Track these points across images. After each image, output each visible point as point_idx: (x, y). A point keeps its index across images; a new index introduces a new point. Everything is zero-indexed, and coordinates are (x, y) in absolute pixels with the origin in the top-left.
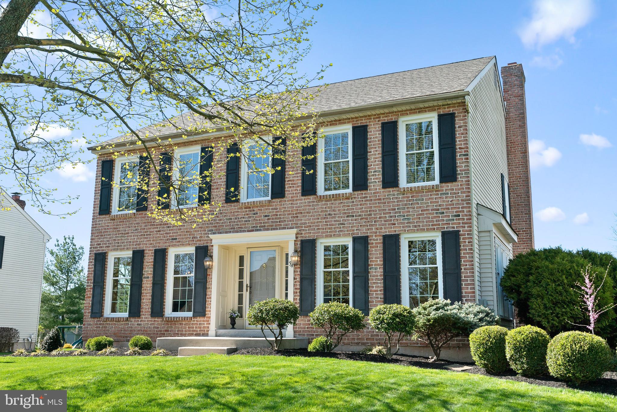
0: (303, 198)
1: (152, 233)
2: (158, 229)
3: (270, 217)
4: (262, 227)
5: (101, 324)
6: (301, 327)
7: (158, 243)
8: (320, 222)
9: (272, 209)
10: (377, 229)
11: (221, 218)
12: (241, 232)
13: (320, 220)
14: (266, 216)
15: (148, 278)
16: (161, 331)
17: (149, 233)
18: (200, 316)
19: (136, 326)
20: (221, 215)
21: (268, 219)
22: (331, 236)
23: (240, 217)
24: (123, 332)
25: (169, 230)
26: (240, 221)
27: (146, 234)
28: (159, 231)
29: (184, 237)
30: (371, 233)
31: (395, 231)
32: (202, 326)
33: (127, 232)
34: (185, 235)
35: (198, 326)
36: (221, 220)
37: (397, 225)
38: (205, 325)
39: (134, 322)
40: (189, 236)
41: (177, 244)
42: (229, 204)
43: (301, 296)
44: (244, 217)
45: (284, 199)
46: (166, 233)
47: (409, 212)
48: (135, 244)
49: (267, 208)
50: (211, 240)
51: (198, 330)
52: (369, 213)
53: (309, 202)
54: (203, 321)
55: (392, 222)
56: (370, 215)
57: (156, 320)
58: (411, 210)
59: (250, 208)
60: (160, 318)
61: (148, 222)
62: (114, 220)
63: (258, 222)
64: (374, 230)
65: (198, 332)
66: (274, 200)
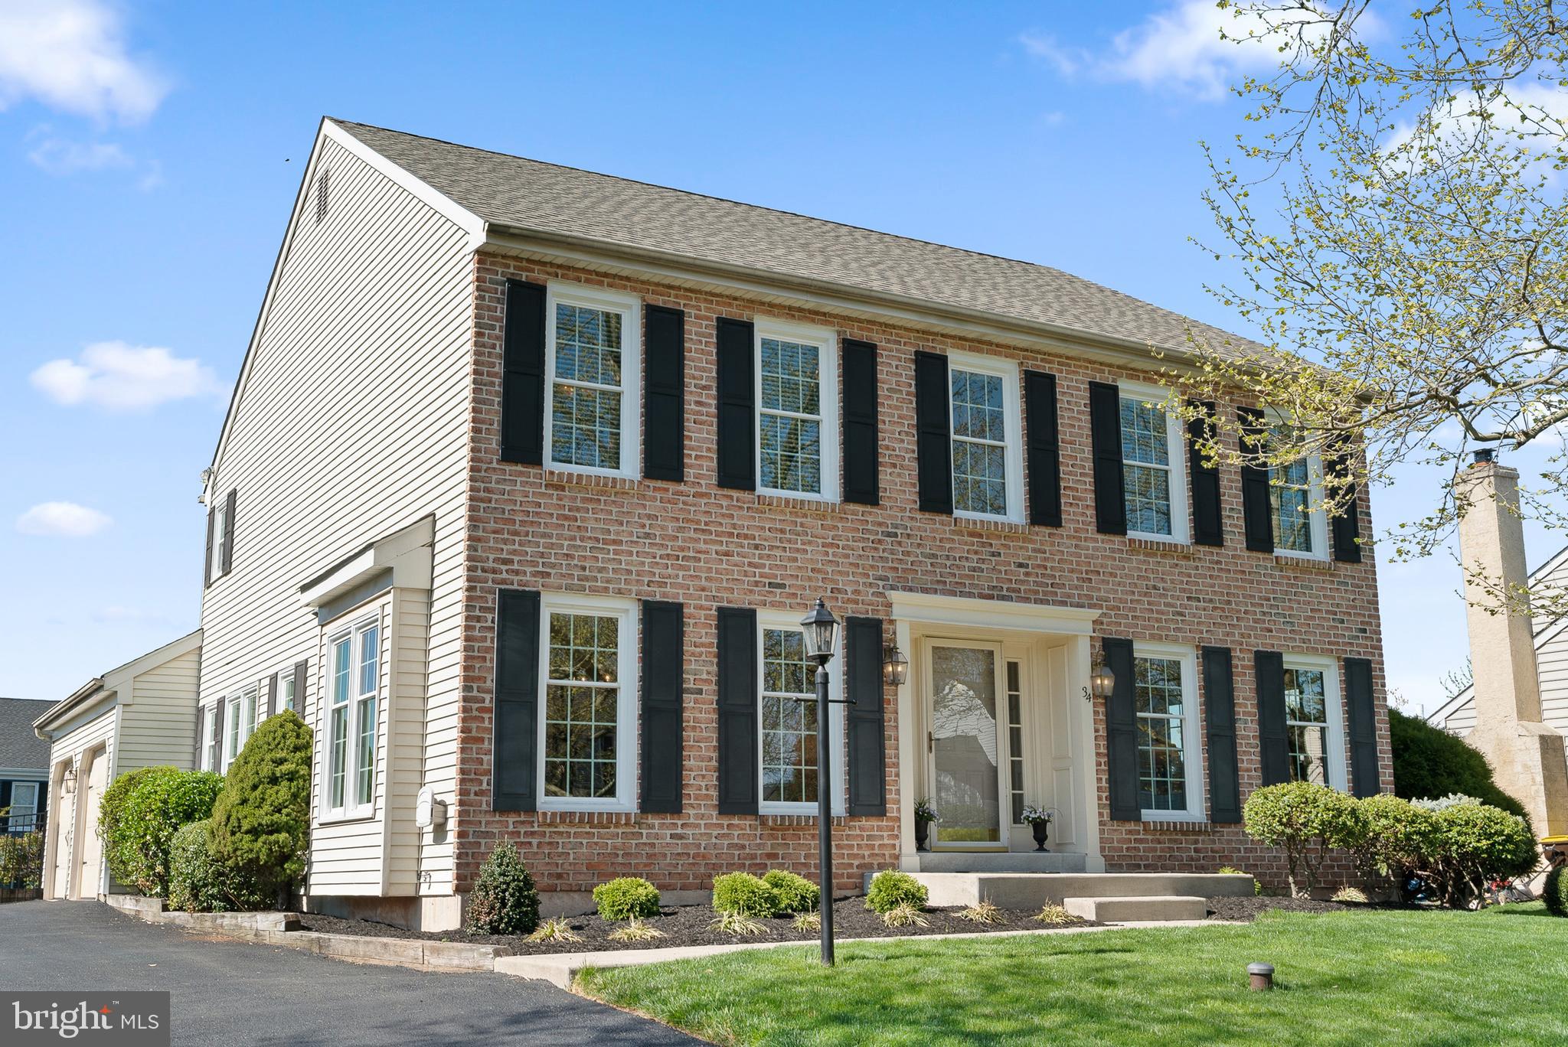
0: (1100, 537)
1: (702, 556)
2: (724, 548)
3: (1030, 570)
4: (1014, 590)
5: (533, 833)
6: (1114, 848)
7: (726, 589)
8: (1138, 601)
9: (1034, 550)
10: (1242, 635)
11: (909, 549)
12: (962, 594)
13: (1136, 597)
14: (1021, 565)
15: (700, 692)
16: (753, 857)
17: (691, 554)
18: (869, 815)
19: (668, 840)
20: (909, 541)
21: (1027, 574)
22: (1160, 638)
23: (957, 556)
24: (620, 860)
25: (761, 557)
26: (958, 567)
27: (681, 554)
28: (727, 554)
29: (807, 584)
30: (1232, 642)
31: (1273, 646)
32: (877, 843)
33: (612, 537)
34: (810, 579)
35: (865, 842)
36: (908, 554)
37: (1274, 633)
38: (886, 841)
39: (660, 828)
40: (821, 584)
41: (788, 601)
42: (927, 515)
43: (1111, 772)
44: (967, 558)
45: (1060, 531)
46: (750, 564)
47: (1292, 608)
48: (646, 580)
49: (1021, 544)
50: (890, 605)
51: (867, 853)
52: (1226, 598)
53: (1113, 550)
54: (880, 829)
55: (1267, 625)
56: (1229, 602)
57: (736, 821)
58: (1295, 606)
59: (981, 536)
60: (748, 817)
61: (688, 521)
62: (563, 489)
63: (1003, 576)
64: (1237, 638)
65: (867, 860)
66: (1037, 528)
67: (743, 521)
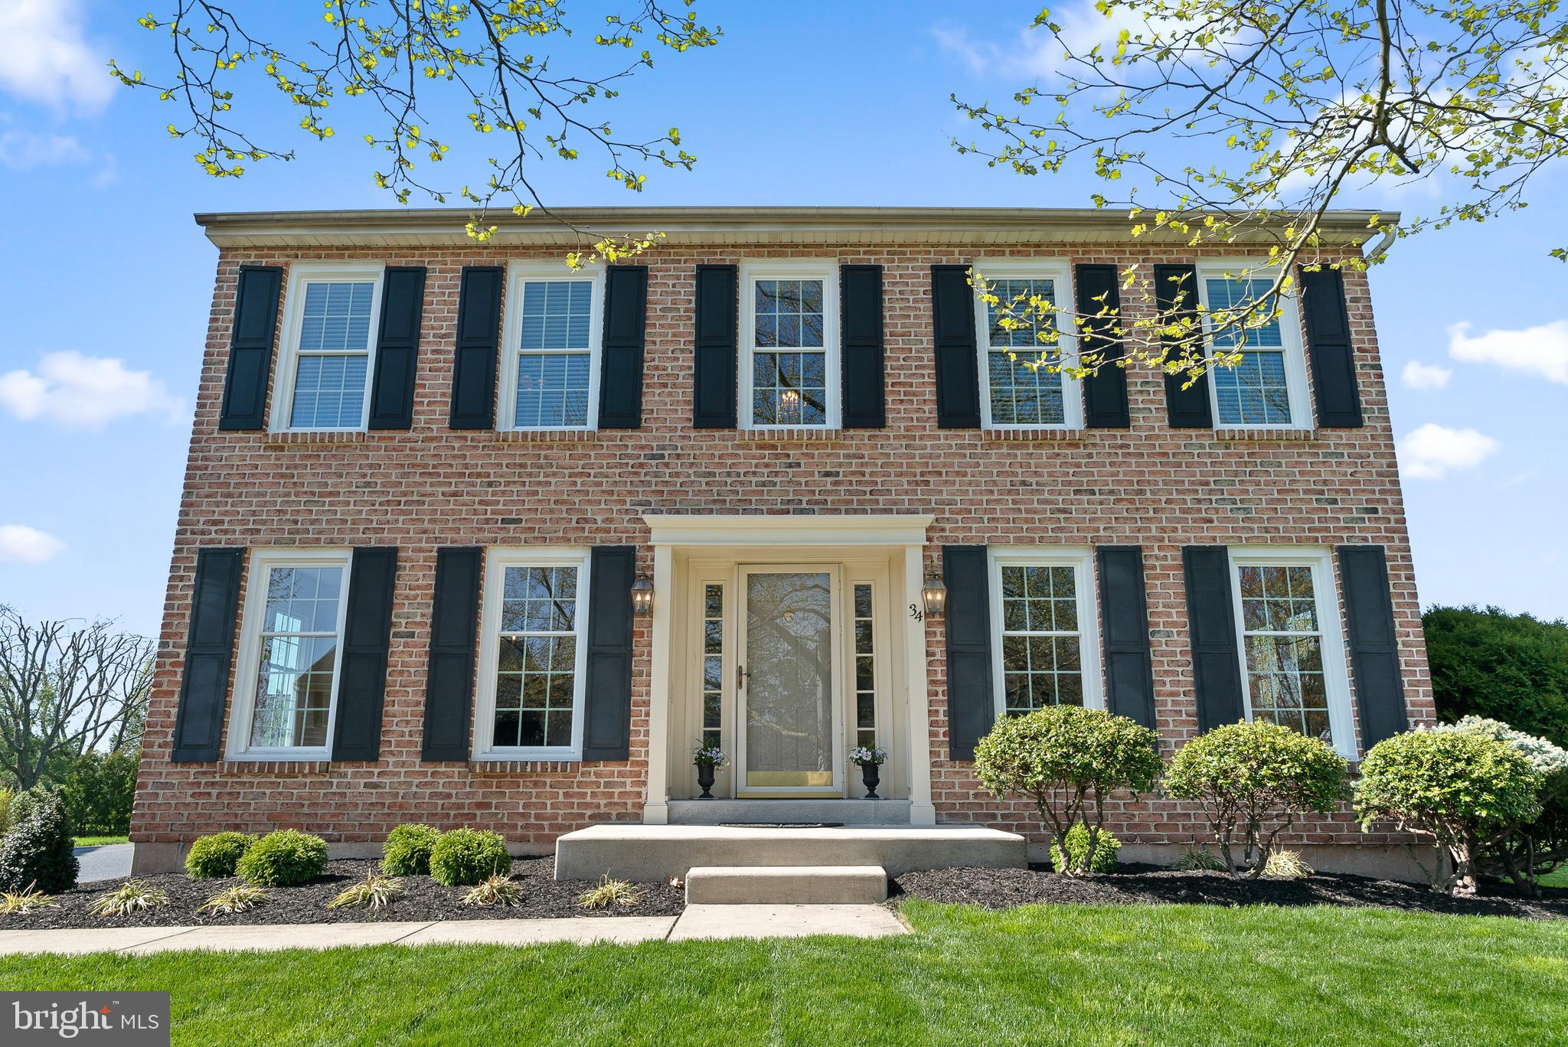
0: (942, 433)
1: (427, 499)
2: (453, 488)
3: (841, 478)
4: (817, 502)
5: (213, 784)
6: (955, 794)
7: (451, 529)
8: (998, 501)
9: (847, 456)
10: (1163, 530)
11: (679, 469)
12: (745, 512)
13: (996, 496)
14: (827, 474)
15: (412, 635)
16: (461, 806)
17: (415, 498)
18: (608, 759)
19: (362, 789)
20: (679, 462)
21: (836, 483)
22: (1032, 541)
23: (742, 471)
24: (306, 810)
25: (494, 494)
26: (742, 483)
27: (403, 499)
28: (455, 494)
29: (548, 517)
30: (1145, 539)
31: (1214, 539)
32: (617, 791)
33: (329, 489)
34: (552, 511)
35: (602, 789)
36: (677, 474)
37: (1216, 523)
38: (628, 788)
39: (354, 777)
40: (564, 515)
41: (523, 536)
42: (704, 432)
43: (952, 703)
44: (754, 473)
45: (884, 432)
46: (481, 502)
47: (1247, 492)
48: (362, 527)
49: (829, 451)
50: (648, 531)
51: (603, 802)
52: (1136, 487)
53: (961, 447)
54: (621, 774)
55: (1204, 515)
56: (1141, 492)
57: (442, 769)
58: (1251, 489)
59: (775, 447)
60: (458, 764)
61: (414, 466)
62: (282, 449)
63: (803, 487)
64: (1154, 533)
65: (603, 810)
66: (852, 432)
67: (477, 459)
